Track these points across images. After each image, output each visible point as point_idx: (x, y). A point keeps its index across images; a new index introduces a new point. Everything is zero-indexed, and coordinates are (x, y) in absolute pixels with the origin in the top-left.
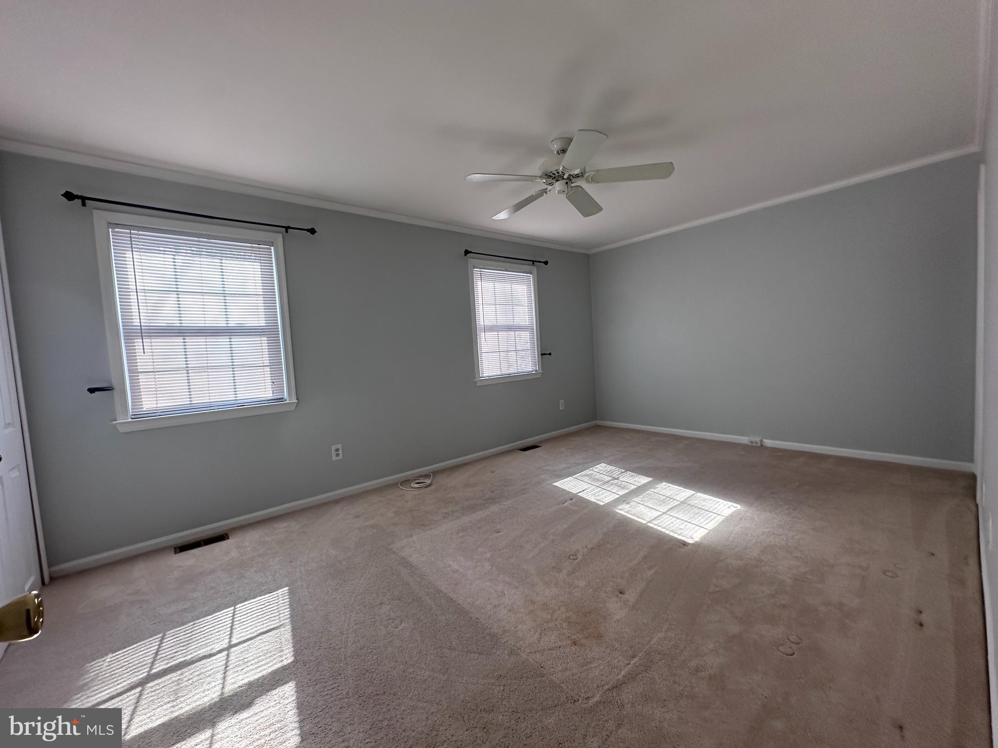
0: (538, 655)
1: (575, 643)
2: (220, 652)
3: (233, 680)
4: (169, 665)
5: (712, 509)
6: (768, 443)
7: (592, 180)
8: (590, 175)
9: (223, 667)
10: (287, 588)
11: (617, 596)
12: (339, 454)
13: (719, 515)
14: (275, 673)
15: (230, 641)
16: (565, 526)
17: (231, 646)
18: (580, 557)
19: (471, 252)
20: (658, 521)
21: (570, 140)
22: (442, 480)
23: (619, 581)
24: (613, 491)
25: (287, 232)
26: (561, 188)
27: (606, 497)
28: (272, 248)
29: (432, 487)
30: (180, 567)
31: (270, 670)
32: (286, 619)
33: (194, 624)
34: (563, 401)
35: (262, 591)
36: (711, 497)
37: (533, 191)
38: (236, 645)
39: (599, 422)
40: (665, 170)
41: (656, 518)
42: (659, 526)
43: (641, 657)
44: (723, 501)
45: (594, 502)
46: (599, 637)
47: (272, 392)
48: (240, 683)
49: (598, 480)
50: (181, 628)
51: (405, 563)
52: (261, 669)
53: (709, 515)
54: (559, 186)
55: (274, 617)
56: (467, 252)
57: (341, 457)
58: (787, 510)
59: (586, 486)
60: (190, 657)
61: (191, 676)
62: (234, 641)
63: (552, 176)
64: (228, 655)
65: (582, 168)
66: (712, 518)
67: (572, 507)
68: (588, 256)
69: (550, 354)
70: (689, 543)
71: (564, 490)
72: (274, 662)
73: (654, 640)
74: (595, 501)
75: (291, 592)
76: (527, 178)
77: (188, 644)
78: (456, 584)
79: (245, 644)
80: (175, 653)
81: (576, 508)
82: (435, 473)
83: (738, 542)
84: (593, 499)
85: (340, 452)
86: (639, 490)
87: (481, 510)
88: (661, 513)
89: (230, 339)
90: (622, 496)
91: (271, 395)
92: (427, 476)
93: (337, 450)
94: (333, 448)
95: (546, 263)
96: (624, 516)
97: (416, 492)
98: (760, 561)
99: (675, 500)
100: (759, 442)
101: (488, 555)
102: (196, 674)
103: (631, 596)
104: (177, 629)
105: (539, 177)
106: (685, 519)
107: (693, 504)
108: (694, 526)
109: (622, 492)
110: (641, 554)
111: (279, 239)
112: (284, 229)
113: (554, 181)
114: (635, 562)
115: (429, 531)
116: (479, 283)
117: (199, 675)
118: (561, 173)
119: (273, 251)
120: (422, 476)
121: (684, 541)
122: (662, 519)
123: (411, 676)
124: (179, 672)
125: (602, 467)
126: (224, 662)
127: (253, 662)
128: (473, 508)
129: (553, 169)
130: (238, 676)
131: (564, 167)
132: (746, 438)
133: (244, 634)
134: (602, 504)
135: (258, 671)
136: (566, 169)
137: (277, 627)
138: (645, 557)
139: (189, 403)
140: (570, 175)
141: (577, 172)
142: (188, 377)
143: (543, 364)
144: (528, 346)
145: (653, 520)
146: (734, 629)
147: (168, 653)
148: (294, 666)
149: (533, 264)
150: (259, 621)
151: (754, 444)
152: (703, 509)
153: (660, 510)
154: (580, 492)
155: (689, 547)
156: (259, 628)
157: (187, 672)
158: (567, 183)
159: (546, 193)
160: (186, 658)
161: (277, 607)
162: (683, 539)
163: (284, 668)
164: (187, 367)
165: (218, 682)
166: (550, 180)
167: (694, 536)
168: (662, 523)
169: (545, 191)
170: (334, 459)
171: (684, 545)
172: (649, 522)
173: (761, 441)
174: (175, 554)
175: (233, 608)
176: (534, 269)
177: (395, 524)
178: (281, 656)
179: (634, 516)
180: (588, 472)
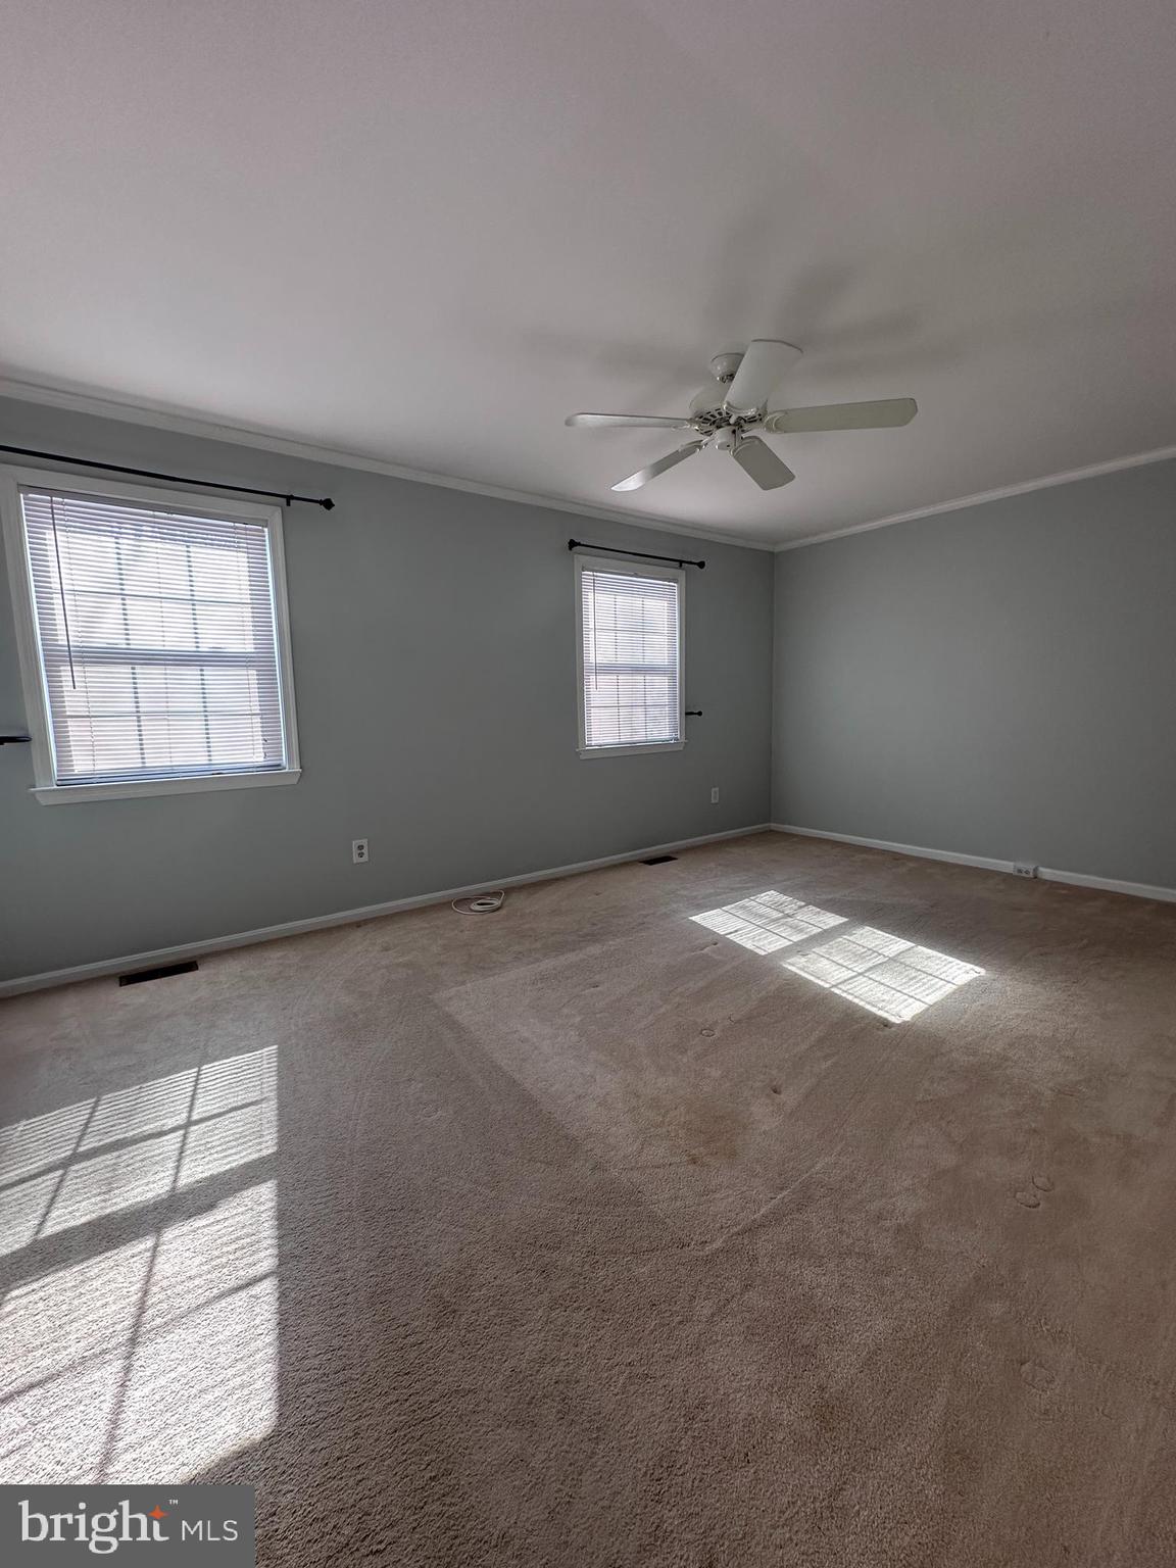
0: (635, 1174)
1: (694, 1161)
2: (174, 1130)
3: (189, 1172)
4: (101, 1143)
5: (938, 973)
6: (1047, 873)
7: (777, 427)
8: (773, 419)
9: (176, 1153)
10: (275, 1047)
11: (768, 1096)
12: (363, 853)
13: (949, 982)
14: (247, 1166)
15: (189, 1117)
16: (701, 984)
17: (189, 1123)
18: (717, 1034)
19: (579, 544)
20: (849, 987)
21: (737, 358)
22: (518, 901)
23: (774, 1072)
24: (783, 935)
25: (288, 504)
26: (724, 440)
27: (770, 943)
28: (266, 530)
29: (503, 912)
30: (126, 1005)
31: (242, 1162)
32: (271, 1091)
33: (140, 1088)
34: (717, 789)
35: (239, 1049)
36: (940, 955)
37: (678, 445)
38: (197, 1122)
39: (773, 826)
40: (901, 412)
41: (845, 981)
42: (849, 994)
43: (794, 1189)
44: (959, 962)
45: (751, 951)
46: (733, 1154)
47: (263, 755)
48: (199, 1176)
49: (761, 916)
50: (123, 1092)
51: (450, 1022)
52: (230, 1159)
53: (932, 982)
54: (720, 436)
55: (254, 1086)
56: (572, 544)
57: (365, 858)
58: (1062, 982)
59: (740, 924)
60: (131, 1134)
61: (131, 1161)
62: (195, 1117)
63: (710, 420)
64: (185, 1137)
65: (760, 406)
66: (937, 986)
67: (714, 955)
68: (772, 553)
69: (700, 714)
70: (894, 1023)
71: (705, 928)
72: (249, 1151)
73: (818, 1167)
74: (752, 948)
75: (281, 1053)
76: (667, 421)
77: (129, 1116)
78: (524, 1060)
79: (210, 1123)
80: (112, 1126)
81: (720, 957)
82: (509, 891)
83: (973, 1028)
84: (749, 945)
85: (365, 851)
86: (825, 936)
87: (574, 950)
88: (855, 974)
89: (202, 670)
90: (796, 944)
91: (262, 759)
92: (496, 894)
93: (361, 847)
94: (355, 844)
95: (701, 565)
96: (796, 974)
97: (477, 918)
98: (1007, 1059)
99: (880, 954)
100: (1031, 871)
101: (578, 1019)
102: (139, 1158)
103: (790, 1097)
104: (116, 1094)
105: (687, 420)
106: (893, 986)
107: (908, 963)
108: (906, 997)
109: (796, 938)
110: (816, 1035)
111: (276, 515)
112: (284, 500)
113: (712, 428)
114: (804, 1047)
115: (492, 979)
116: (591, 596)
117: (142, 1160)
118: (724, 415)
119: (266, 534)
120: (488, 894)
121: (886, 1019)
122: (856, 984)
123: (444, 1187)
124: (115, 1154)
125: (770, 896)
126: (179, 1145)
127: (219, 1148)
128: (560, 948)
129: (711, 407)
130: (196, 1166)
131: (728, 403)
132: (1012, 864)
133: (209, 1108)
134: (763, 953)
135: (225, 1162)
136: (732, 407)
137: (256, 1101)
138: (821, 1041)
139: (140, 765)
140: (740, 418)
141: (751, 412)
142: (139, 726)
143: (687, 730)
144: (666, 700)
145: (840, 983)
146: (948, 1160)
147: (101, 1127)
148: (277, 1158)
149: (681, 566)
150: (233, 1090)
151: (1024, 875)
152: (924, 972)
153: (855, 969)
154: (731, 933)
155: (893, 1029)
156: (232, 1100)
157: (126, 1154)
158: (734, 432)
159: (700, 447)
160: (126, 1135)
161: (258, 1073)
162: (885, 1015)
163: (262, 1161)
164: (138, 712)
165: (168, 1173)
166: (707, 427)
167: (903, 1013)
168: (855, 990)
169: (698, 445)
170: (355, 862)
171: (886, 1026)
172: (833, 986)
173: (1035, 870)
174: (121, 985)
175: (196, 1070)
176: (681, 574)
177: (441, 964)
178: (260, 1144)
179: (812, 975)
180: (745, 902)
